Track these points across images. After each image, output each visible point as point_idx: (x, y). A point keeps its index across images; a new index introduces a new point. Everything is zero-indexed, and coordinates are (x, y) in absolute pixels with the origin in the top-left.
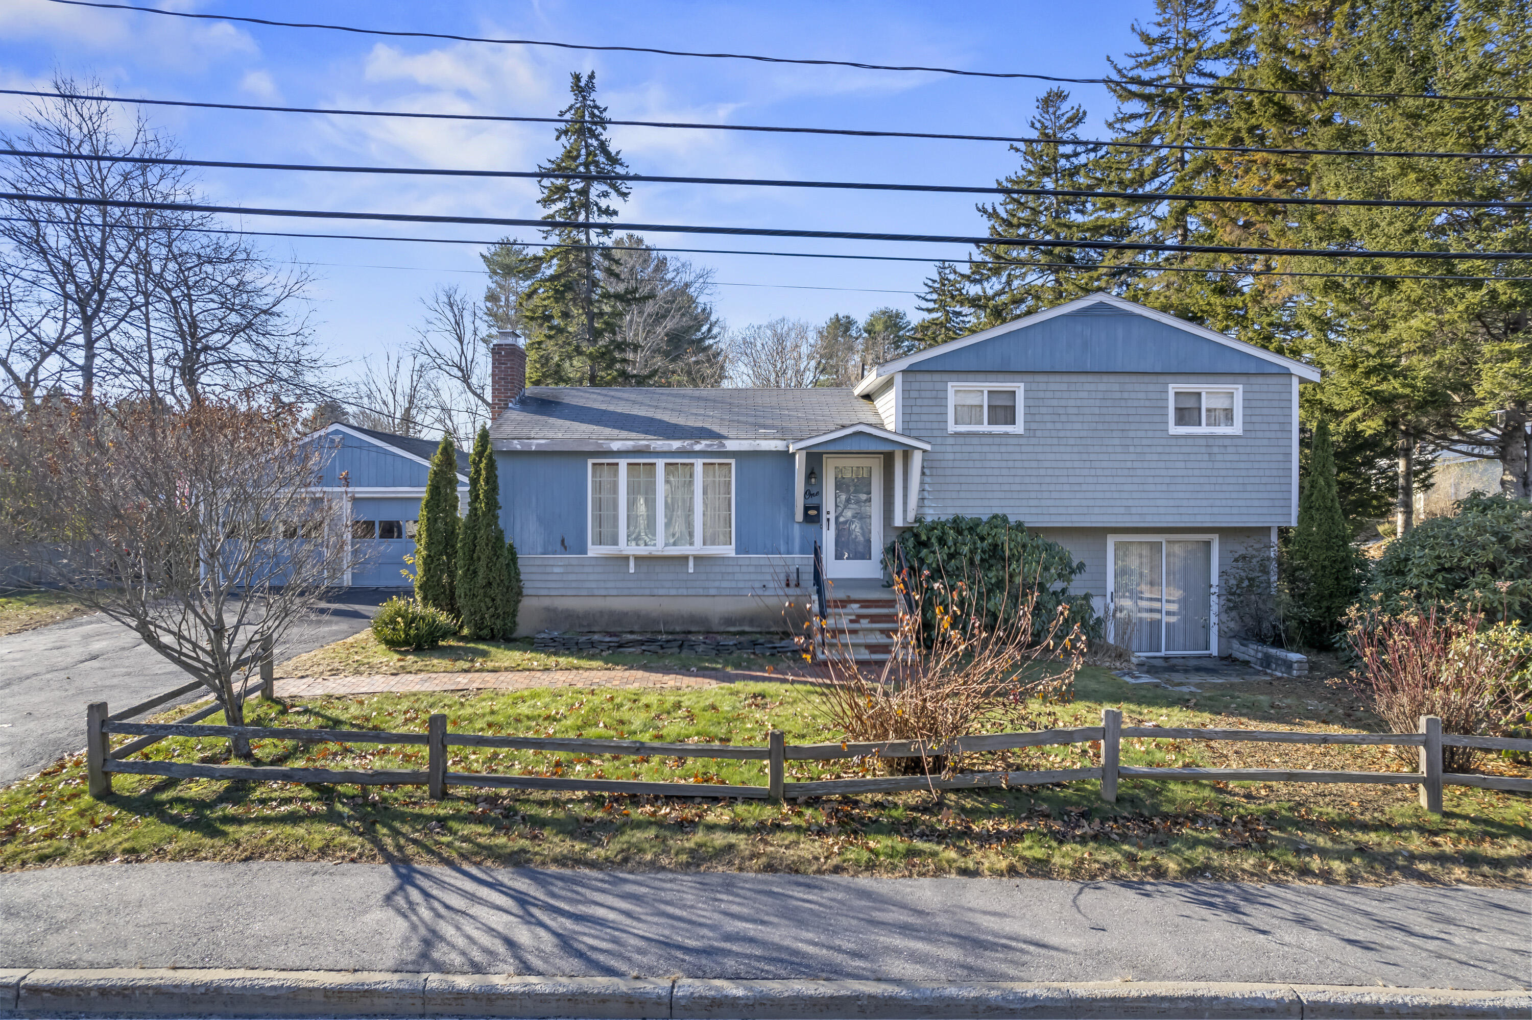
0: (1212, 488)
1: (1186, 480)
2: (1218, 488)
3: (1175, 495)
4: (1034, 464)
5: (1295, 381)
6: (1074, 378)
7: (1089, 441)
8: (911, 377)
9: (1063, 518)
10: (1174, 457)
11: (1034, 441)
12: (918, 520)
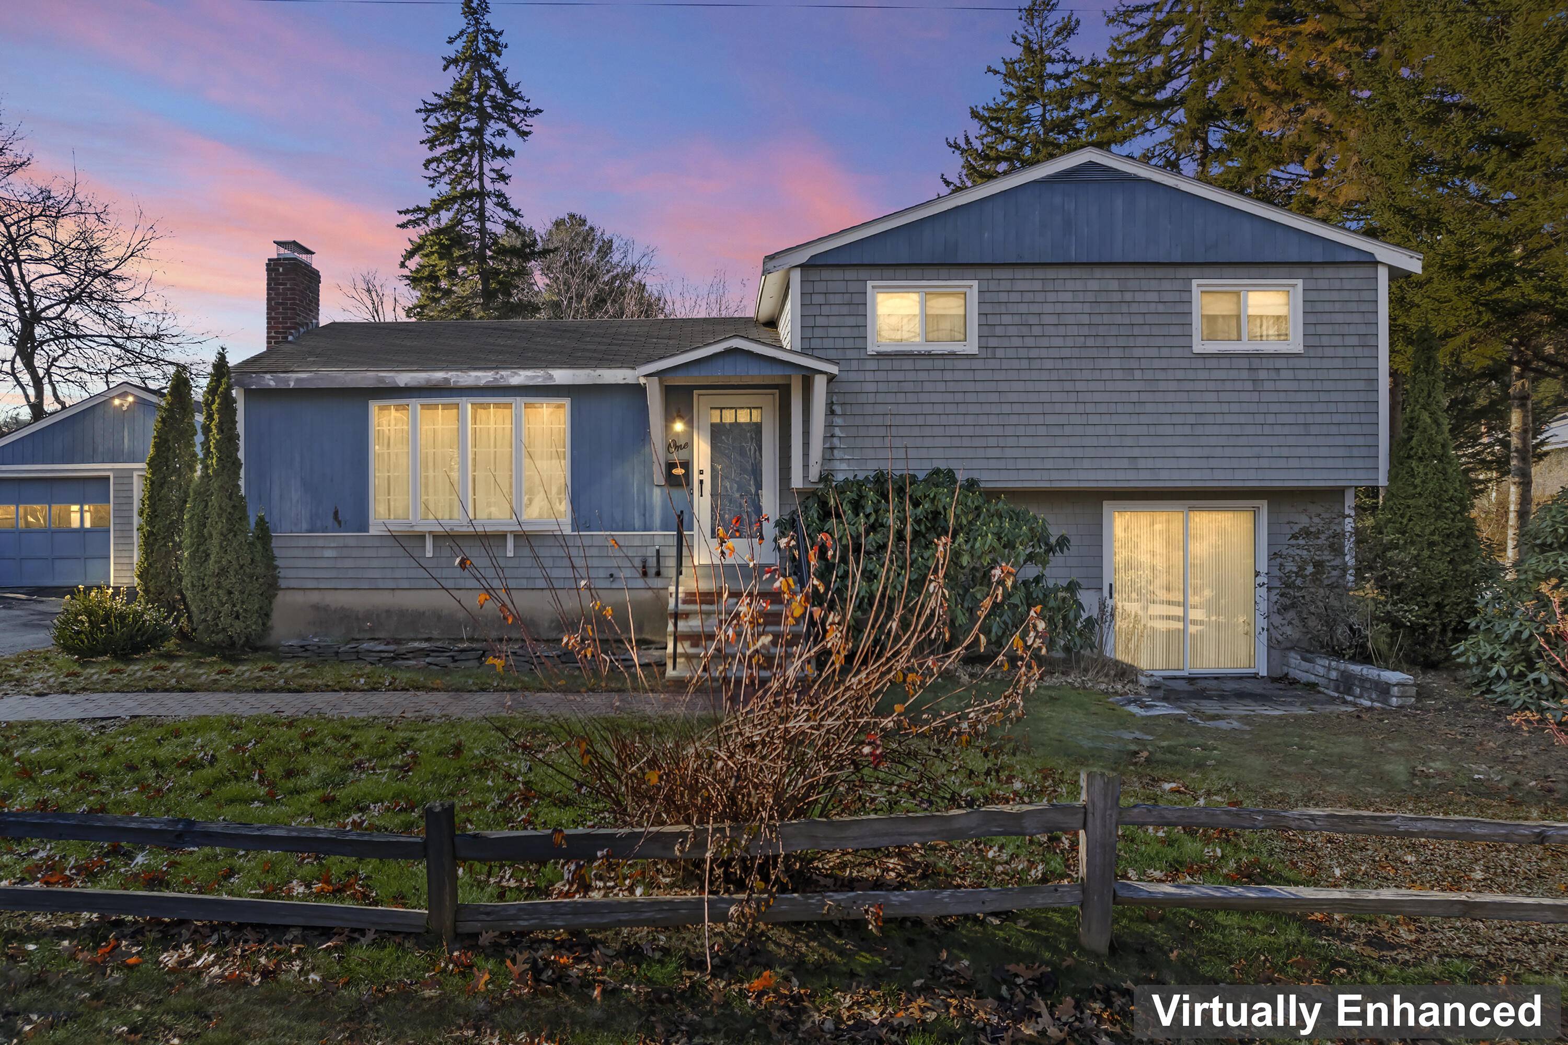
0: (1259, 430)
1: (1219, 419)
2: (1267, 430)
3: (1204, 441)
4: (994, 397)
5: (1383, 274)
6: (1051, 273)
7: (1074, 364)
8: (814, 275)
9: (1037, 475)
10: (1201, 386)
11: (993, 364)
12: (825, 478)
